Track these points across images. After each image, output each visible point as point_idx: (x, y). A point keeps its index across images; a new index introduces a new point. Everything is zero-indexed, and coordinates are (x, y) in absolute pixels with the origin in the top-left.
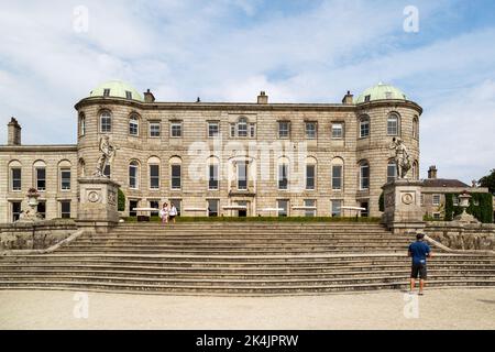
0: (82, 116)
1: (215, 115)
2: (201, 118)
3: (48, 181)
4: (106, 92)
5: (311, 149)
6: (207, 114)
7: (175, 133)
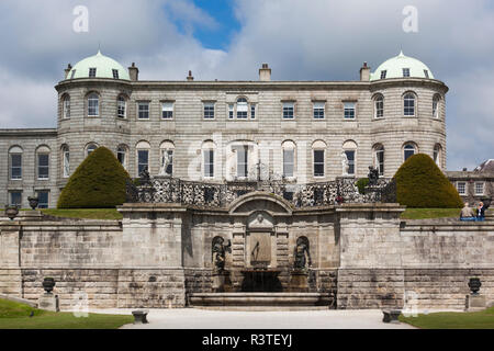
0: (65, 97)
1: (211, 95)
2: (196, 98)
3: (24, 168)
4: (93, 71)
5: (319, 132)
6: (202, 93)
7: (167, 114)
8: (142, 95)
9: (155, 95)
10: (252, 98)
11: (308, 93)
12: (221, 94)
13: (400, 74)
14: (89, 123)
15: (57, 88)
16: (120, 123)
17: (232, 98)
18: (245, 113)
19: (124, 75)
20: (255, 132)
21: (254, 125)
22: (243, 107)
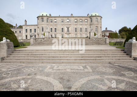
3: (32, 31)
4: (43, 15)
5: (81, 25)
6: (61, 18)
7: (55, 22)
8: (51, 18)
9: (53, 18)
10: (70, 19)
11: (79, 18)
12: (64, 18)
13: (95, 15)
14: (42, 23)
15: (37, 18)
16: (47, 23)
17: (66, 19)
18: (68, 22)
19: (48, 15)
20: (70, 25)
21: (70, 23)
22: (68, 20)
